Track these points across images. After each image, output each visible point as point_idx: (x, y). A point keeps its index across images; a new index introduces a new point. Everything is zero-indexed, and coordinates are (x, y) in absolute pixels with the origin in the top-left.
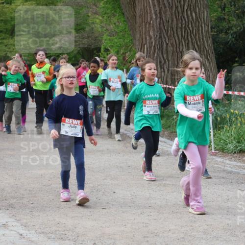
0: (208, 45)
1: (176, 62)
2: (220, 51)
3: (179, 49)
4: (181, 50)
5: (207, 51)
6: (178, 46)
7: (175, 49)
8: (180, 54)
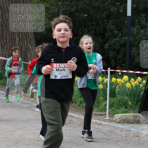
0: (31, 35)
1: (11, 45)
2: (38, 39)
3: (14, 37)
4: (15, 38)
5: (31, 39)
6: (13, 35)
7: (11, 38)
8: (14, 41)
